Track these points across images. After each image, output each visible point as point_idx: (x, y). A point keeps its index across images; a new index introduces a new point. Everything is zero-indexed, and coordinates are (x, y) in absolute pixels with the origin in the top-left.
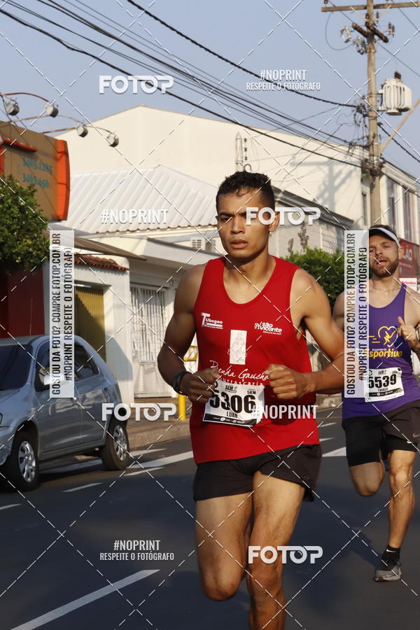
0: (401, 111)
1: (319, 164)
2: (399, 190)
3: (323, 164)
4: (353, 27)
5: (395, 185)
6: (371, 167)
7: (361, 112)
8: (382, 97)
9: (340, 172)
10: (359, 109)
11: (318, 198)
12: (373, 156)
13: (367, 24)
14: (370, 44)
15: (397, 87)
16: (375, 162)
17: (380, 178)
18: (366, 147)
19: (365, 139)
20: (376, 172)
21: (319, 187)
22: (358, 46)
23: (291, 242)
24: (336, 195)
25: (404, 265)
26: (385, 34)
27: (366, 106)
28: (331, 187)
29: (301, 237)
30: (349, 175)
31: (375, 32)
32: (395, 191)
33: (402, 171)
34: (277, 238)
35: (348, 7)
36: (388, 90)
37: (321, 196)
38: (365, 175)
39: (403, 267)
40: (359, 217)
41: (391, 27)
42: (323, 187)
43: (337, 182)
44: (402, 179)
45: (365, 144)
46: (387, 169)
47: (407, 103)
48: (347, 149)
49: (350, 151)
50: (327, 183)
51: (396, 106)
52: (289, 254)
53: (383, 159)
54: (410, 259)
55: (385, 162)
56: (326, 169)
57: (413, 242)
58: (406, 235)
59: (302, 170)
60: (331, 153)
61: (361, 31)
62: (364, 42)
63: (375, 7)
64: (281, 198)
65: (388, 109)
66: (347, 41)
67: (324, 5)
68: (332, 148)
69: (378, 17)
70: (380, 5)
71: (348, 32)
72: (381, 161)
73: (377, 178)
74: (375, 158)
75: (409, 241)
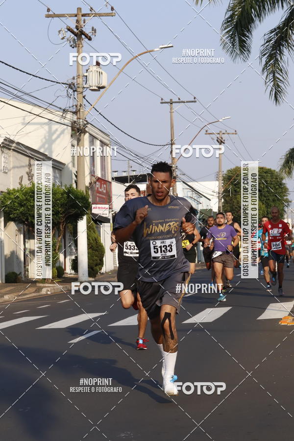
0: (100, 88)
1: (41, 124)
2: (98, 143)
3: (45, 124)
4: (67, 28)
5: (95, 140)
6: (78, 127)
7: (72, 89)
8: (86, 78)
9: (57, 130)
10: (71, 86)
11: (40, 148)
12: (80, 119)
13: (77, 27)
14: (79, 42)
15: (97, 71)
16: (81, 123)
17: (84, 135)
18: (75, 113)
19: (74, 107)
20: (81, 130)
21: (42, 141)
22: (70, 42)
23: (21, 178)
24: (54, 146)
25: (100, 195)
26: (90, 35)
27: (75, 84)
28: (50, 140)
29: (28, 174)
30: (63, 132)
31: (82, 33)
32: (95, 144)
33: (100, 130)
34: (11, 175)
35: (64, 14)
36: (91, 74)
37: (43, 146)
38: (74, 132)
39: (99, 197)
40: (69, 162)
41: (94, 30)
42: (44, 140)
43: (54, 137)
44: (100, 136)
45: (74, 110)
46: (89, 128)
47: (104, 83)
48: (62, 114)
49: (64, 115)
50: (47, 138)
51: (96, 85)
52: (19, 187)
53: (86, 121)
54: (105, 191)
55: (88, 123)
56: (46, 127)
57: (106, 179)
58: (102, 175)
59: (30, 128)
60: (50, 116)
61: (73, 32)
62: (75, 40)
63: (83, 15)
64: (15, 147)
65: (91, 86)
66: (63, 38)
67: (47, 13)
68: (51, 113)
69: (84, 23)
70: (86, 14)
71: (63, 32)
72: (86, 122)
73: (82, 135)
74: (81, 120)
75: (104, 179)
